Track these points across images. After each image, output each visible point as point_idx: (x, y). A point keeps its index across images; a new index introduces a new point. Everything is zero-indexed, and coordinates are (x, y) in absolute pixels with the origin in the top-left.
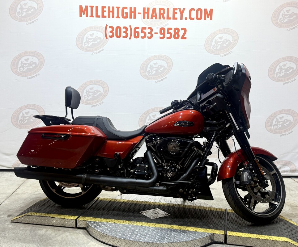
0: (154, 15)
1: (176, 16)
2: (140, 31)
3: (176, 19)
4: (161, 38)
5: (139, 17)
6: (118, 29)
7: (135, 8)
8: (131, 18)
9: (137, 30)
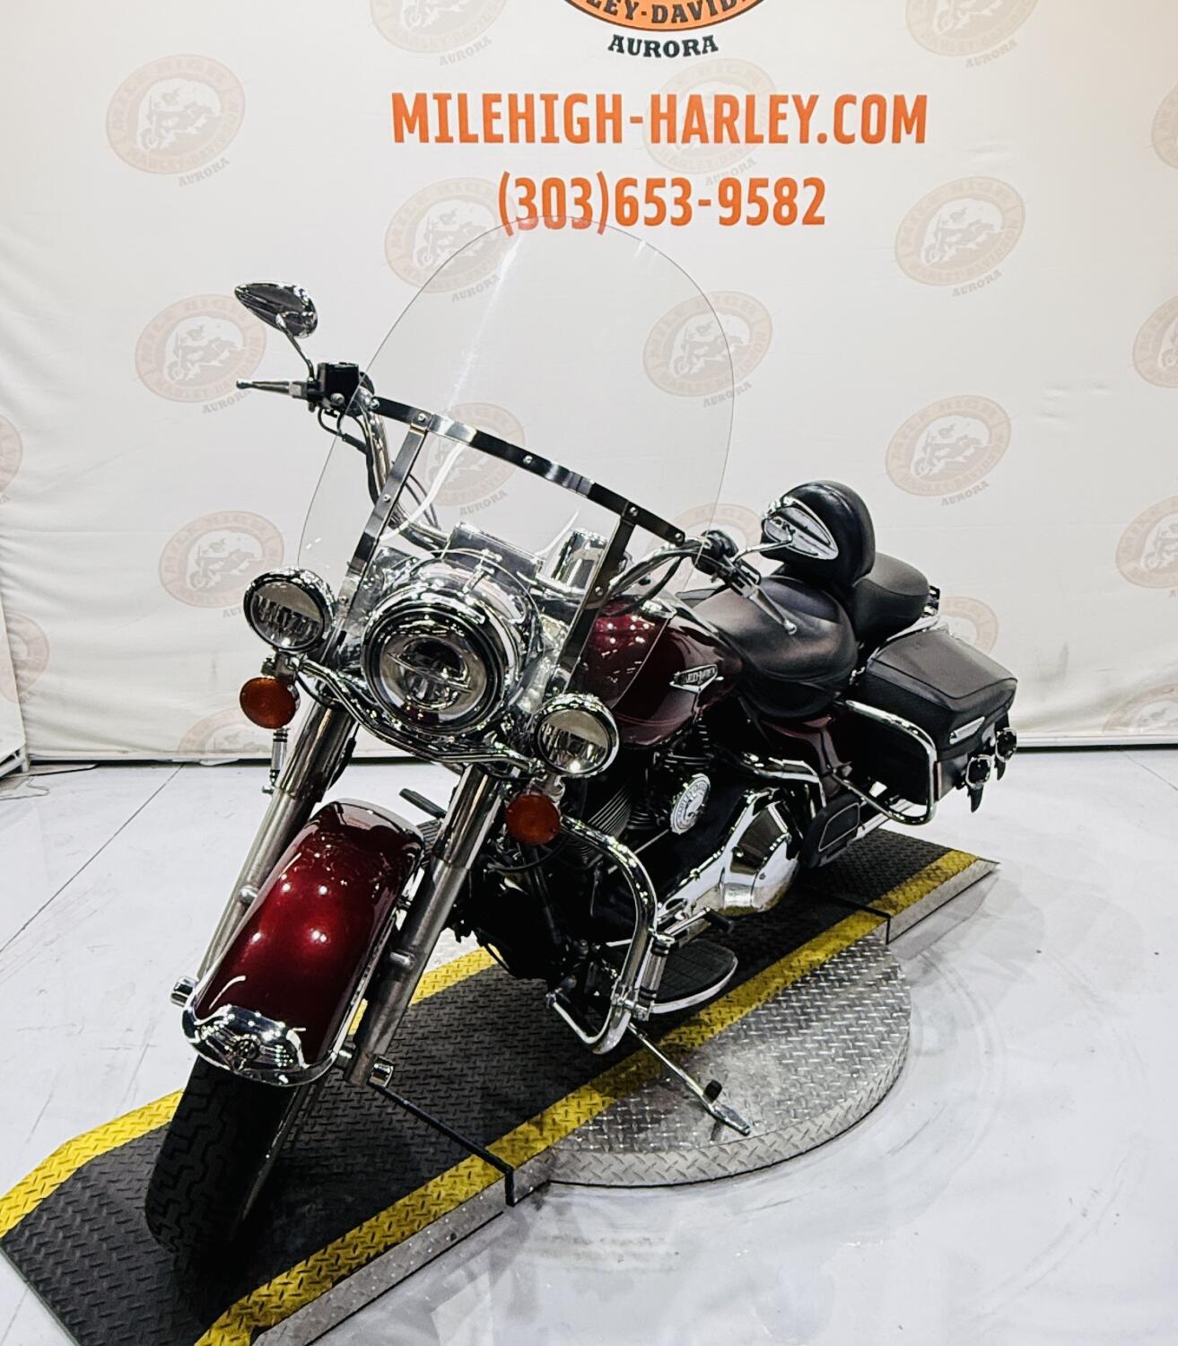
0: (695, 125)
1: (783, 128)
2: (638, 193)
3: (784, 139)
4: (724, 222)
5: (635, 135)
6: (554, 191)
7: (617, 100)
8: (601, 139)
9: (629, 191)
